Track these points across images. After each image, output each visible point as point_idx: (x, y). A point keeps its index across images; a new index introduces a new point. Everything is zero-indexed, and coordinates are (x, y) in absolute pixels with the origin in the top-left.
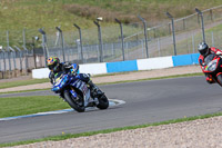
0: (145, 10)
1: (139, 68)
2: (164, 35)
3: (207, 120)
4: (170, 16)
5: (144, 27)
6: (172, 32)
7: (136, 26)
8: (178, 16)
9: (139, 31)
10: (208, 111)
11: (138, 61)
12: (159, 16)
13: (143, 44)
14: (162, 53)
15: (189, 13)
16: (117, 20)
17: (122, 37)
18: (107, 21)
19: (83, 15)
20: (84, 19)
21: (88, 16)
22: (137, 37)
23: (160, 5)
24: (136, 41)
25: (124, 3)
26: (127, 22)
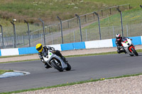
0: (43, 15)
3: (81, 85)
4: (59, 19)
6: (61, 29)
7: (38, 25)
8: (65, 19)
9: (40, 28)
10: (83, 79)
12: (52, 19)
13: (42, 36)
15: (72, 17)
16: (25, 22)
17: (29, 32)
18: (19, 21)
19: (4, 18)
20: (5, 20)
21: (7, 18)
22: (38, 32)
23: (53, 12)
24: (37, 34)
25: (30, 10)
26: (32, 23)
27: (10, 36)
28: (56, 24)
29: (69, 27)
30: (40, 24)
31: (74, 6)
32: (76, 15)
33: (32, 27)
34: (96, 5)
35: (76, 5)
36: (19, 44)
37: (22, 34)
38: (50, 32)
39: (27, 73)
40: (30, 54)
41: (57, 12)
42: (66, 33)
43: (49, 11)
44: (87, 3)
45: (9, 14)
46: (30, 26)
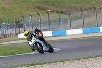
0: (70, 7)
1: (67, 34)
3: (97, 58)
4: (81, 10)
6: (82, 18)
7: (66, 14)
9: (67, 17)
12: (77, 10)
13: (69, 23)
14: (78, 27)
15: (90, 9)
16: (57, 12)
17: (59, 19)
18: (53, 12)
19: (42, 9)
20: (42, 11)
21: (44, 10)
22: (66, 19)
23: (78, 5)
24: (66, 21)
25: (61, 4)
26: (62, 13)
27: (46, 22)
28: (79, 14)
29: (88, 16)
30: (68, 14)
31: (92, 1)
32: (94, 7)
33: (61, 16)
36: (52, 28)
37: (55, 21)
38: (75, 20)
39: (58, 49)
40: (60, 36)
41: (80, 5)
42: (86, 21)
43: (74, 4)
45: (46, 6)
46: (60, 15)
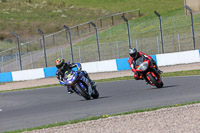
0: (18, 27)
1: (14, 80)
2: (36, 49)
3: (76, 125)
4: (41, 32)
5: (18, 42)
6: (43, 47)
7: (11, 42)
8: (49, 32)
9: (13, 46)
10: (77, 117)
11: (13, 73)
12: (31, 33)
13: (17, 58)
14: (35, 66)
15: (58, 29)
22: (11, 51)
23: (32, 23)
24: (11, 54)
28: (36, 40)
29: (54, 44)
30: (14, 40)
31: (60, 14)
32: (65, 26)
33: (2, 44)
34: (92, 12)
35: (64, 12)
38: (28, 51)
41: (38, 22)
43: (26, 21)
44: (80, 10)
